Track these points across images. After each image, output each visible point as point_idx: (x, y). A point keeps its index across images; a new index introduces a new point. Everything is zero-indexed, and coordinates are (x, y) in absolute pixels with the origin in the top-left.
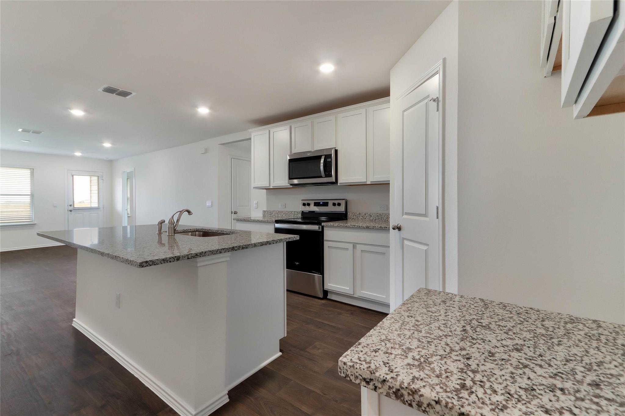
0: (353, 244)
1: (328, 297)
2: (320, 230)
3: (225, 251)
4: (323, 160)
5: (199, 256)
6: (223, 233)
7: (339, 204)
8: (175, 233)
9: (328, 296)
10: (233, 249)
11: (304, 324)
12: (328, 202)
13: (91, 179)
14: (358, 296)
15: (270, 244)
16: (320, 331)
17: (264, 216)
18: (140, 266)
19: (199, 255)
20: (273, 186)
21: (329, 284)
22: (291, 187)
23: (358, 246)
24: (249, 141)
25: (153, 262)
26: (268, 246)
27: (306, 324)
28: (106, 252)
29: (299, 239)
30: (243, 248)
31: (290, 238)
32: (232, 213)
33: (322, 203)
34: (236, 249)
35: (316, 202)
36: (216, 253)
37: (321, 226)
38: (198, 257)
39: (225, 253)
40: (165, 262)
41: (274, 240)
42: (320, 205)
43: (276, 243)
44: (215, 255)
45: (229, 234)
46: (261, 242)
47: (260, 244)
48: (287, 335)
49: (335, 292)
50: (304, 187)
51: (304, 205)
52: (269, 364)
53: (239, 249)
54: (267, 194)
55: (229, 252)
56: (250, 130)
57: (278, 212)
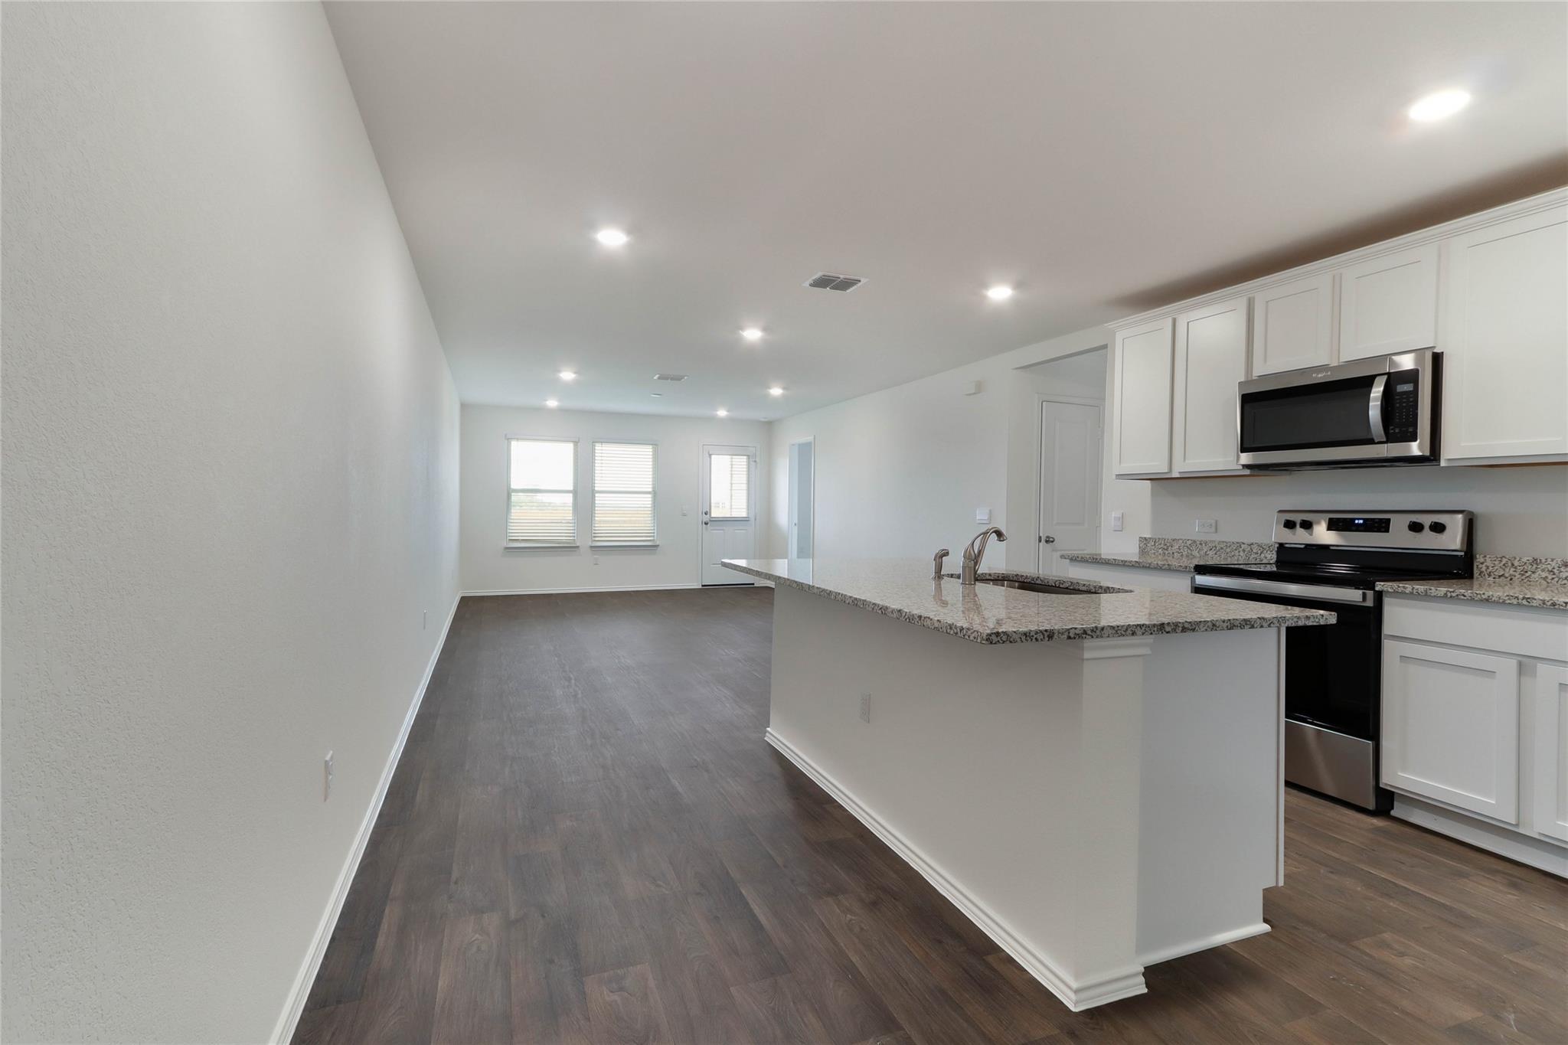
0: (1520, 659)
1: (1393, 813)
2: (1370, 603)
3: (1143, 630)
4: (1382, 389)
5: (1089, 635)
6: (1077, 588)
7: (1438, 528)
8: (978, 580)
9: (1393, 808)
10: (1161, 627)
11: (1322, 871)
12: (1389, 520)
13: (732, 461)
14: (1540, 834)
15: (1252, 627)
16: (1391, 904)
17: (1143, 552)
18: (987, 640)
19: (1089, 632)
20: (1180, 472)
21: (1400, 774)
22: (1247, 472)
23: (1541, 667)
24: (1103, 351)
25: (1008, 636)
26: (1247, 631)
27: (1332, 872)
28: (893, 607)
29: (1335, 622)
30: (1184, 630)
31: (1308, 618)
32: (1040, 541)
33: (1361, 521)
34: (1168, 629)
35: (1338, 519)
36: (1123, 633)
37: (1370, 594)
38: (1087, 637)
39: (1144, 637)
40: (1028, 638)
41: (1263, 618)
42: (1354, 528)
43: (1269, 626)
44: (1121, 638)
45: (1095, 593)
46: (1229, 620)
47: (1225, 625)
48: (1285, 883)
49: (1421, 799)
50: (1289, 472)
51: (1289, 525)
52: (1236, 942)
53: (1174, 630)
54: (1154, 494)
55: (1151, 634)
56: (1111, 325)
57: (1189, 542)
